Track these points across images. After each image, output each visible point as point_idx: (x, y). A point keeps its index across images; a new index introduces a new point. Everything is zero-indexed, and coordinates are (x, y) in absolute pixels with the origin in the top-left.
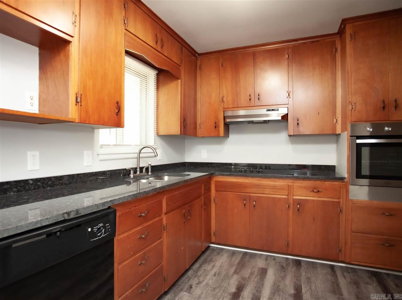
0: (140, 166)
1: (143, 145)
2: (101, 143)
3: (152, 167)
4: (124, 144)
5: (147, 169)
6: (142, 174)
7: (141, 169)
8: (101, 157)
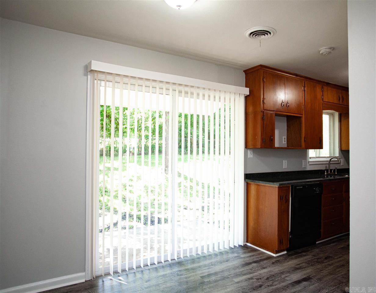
0: (330, 169)
1: (332, 157)
2: (310, 156)
3: (337, 170)
4: (321, 156)
5: (334, 170)
6: (331, 173)
7: (331, 170)
8: (310, 163)
